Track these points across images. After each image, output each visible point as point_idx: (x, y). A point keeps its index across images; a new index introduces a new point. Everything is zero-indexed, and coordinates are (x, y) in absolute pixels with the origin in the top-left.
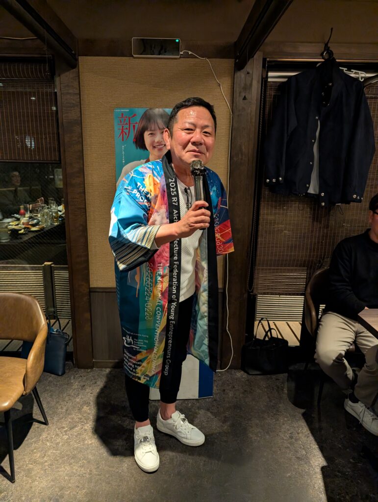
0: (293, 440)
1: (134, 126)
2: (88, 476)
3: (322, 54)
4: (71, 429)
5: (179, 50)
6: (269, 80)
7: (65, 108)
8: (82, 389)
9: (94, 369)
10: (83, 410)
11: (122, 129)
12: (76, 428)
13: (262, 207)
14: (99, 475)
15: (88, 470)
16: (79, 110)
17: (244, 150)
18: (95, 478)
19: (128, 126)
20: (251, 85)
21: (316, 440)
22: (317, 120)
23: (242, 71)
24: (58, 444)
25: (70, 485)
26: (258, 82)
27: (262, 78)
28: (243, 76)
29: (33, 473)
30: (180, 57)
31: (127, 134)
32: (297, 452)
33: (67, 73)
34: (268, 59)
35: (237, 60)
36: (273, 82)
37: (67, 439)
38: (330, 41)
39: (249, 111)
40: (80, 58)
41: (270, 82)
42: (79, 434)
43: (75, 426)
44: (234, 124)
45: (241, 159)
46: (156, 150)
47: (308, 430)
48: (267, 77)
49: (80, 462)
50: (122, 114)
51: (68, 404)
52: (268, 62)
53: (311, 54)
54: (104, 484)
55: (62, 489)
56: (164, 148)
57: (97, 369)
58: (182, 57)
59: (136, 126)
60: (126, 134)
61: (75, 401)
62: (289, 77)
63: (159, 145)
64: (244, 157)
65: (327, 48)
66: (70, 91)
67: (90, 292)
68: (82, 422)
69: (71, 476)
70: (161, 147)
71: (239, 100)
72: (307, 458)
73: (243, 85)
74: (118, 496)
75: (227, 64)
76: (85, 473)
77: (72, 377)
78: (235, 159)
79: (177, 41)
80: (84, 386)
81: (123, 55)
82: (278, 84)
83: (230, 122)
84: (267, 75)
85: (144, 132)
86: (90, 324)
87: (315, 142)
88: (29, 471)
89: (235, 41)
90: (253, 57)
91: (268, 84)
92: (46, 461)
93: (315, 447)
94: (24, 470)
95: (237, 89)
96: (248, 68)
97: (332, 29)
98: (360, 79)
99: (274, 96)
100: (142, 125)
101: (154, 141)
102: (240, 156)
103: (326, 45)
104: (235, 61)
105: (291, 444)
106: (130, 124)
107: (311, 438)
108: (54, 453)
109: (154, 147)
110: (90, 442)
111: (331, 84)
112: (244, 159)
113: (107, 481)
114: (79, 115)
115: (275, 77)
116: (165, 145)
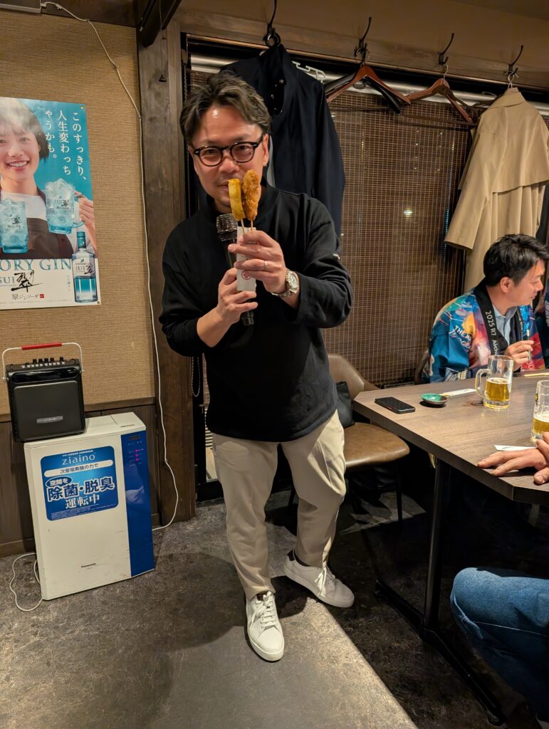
3: (265, 39)
6: (193, 68)
17: (165, 176)
27: (183, 64)
30: (42, 13)
34: (188, 35)
35: (141, 29)
36: (199, 72)
38: (274, 20)
39: (168, 114)
41: (195, 72)
44: (146, 133)
45: (162, 190)
46: (12, 169)
48: (189, 65)
52: (190, 40)
53: (249, 37)
56: (27, 168)
58: (45, 11)
63: (18, 162)
64: (166, 186)
65: (271, 30)
70: (21, 164)
75: (126, 34)
78: (153, 189)
83: (138, 130)
84: (189, 61)
91: (192, 74)
96: (157, 44)
101: (7, 155)
102: (160, 186)
103: (270, 25)
104: (138, 31)
109: (8, 165)
112: (166, 189)
115: (201, 64)
116: (28, 162)
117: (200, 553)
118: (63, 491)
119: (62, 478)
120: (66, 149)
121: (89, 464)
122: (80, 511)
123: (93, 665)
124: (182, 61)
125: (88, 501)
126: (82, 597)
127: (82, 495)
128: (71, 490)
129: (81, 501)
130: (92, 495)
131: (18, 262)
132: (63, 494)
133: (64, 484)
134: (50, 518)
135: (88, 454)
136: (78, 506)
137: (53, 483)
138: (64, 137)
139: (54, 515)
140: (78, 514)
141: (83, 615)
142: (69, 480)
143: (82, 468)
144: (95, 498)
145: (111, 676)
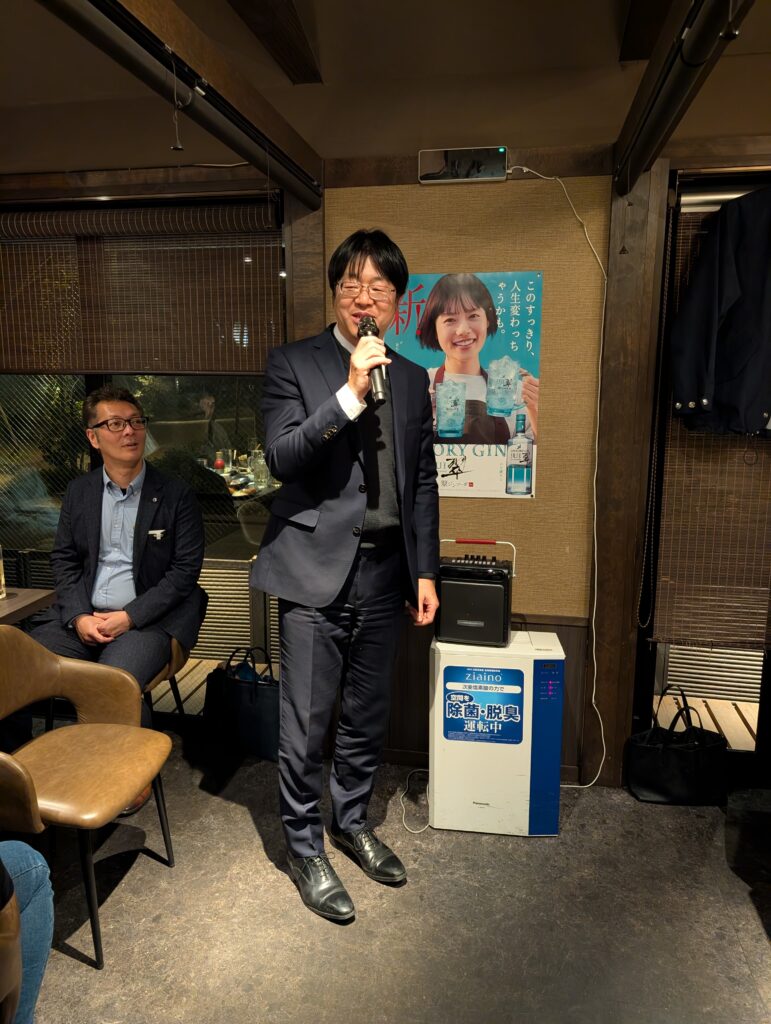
0: (725, 942)
1: (418, 308)
2: (307, 952)
5: (504, 168)
6: (684, 210)
7: (297, 280)
13: (668, 459)
14: (326, 953)
15: (308, 942)
16: (322, 282)
17: (630, 347)
18: (319, 958)
19: (406, 308)
20: (645, 222)
23: (626, 196)
24: (257, 888)
25: (274, 964)
26: (660, 216)
27: (669, 208)
29: (212, 933)
30: (507, 179)
31: (406, 321)
32: (730, 966)
33: (304, 219)
34: (679, 172)
35: (617, 179)
36: (691, 213)
39: (641, 271)
40: (328, 193)
41: (685, 214)
44: (611, 298)
45: (624, 364)
46: (458, 349)
48: (678, 205)
49: (295, 926)
52: (681, 176)
54: (335, 971)
55: (259, 968)
56: (473, 346)
58: (513, 177)
59: (423, 306)
60: (403, 321)
62: (724, 204)
63: (464, 341)
64: (630, 359)
66: (309, 249)
69: (276, 948)
70: (468, 343)
72: (752, 982)
73: (628, 223)
74: (359, 997)
75: (600, 184)
76: (302, 947)
78: (612, 364)
79: (502, 150)
81: (401, 181)
82: (702, 217)
83: (602, 294)
84: (679, 201)
85: (436, 317)
88: (206, 928)
89: (614, 140)
90: (651, 168)
91: (682, 218)
92: (235, 916)
94: (197, 927)
95: (617, 233)
96: (639, 190)
99: (696, 237)
100: (433, 304)
101: (455, 334)
102: (622, 360)
104: (614, 178)
105: (720, 949)
106: (410, 303)
108: (250, 903)
109: (455, 344)
112: (629, 363)
113: (341, 965)
114: (322, 290)
115: (694, 203)
116: (475, 340)
117: (622, 836)
118: (463, 709)
119: (464, 695)
120: (516, 323)
121: (494, 686)
122: (478, 737)
123: (466, 919)
124: (668, 205)
125: (489, 728)
126: (469, 838)
127: (482, 719)
128: (471, 710)
129: (480, 726)
130: (493, 722)
131: (451, 446)
132: (463, 713)
133: (464, 701)
134: (446, 735)
135: (495, 674)
136: (477, 731)
137: (453, 697)
138: (515, 311)
139: (451, 734)
140: (476, 740)
141: (466, 859)
142: (471, 699)
143: (486, 688)
144: (497, 727)
145: (482, 940)
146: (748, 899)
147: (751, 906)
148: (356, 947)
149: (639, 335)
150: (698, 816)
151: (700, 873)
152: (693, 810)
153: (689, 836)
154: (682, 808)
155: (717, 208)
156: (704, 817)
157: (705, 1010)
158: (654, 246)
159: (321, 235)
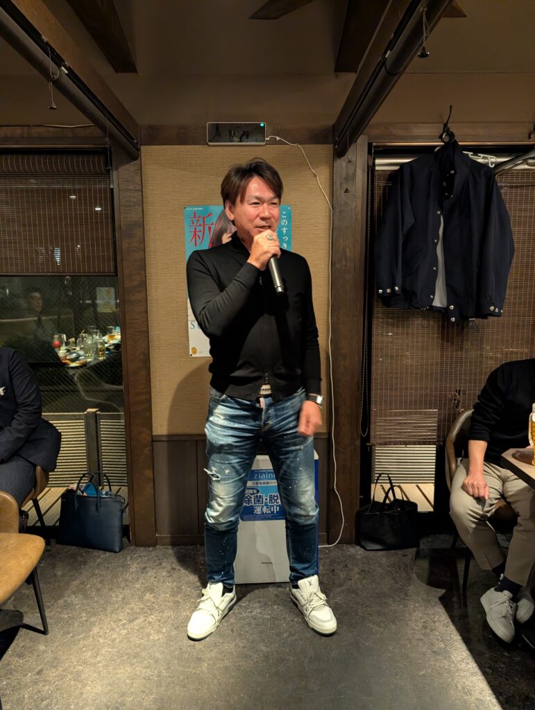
0: (428, 631)
1: (210, 228)
2: (156, 679)
3: (441, 137)
4: (130, 621)
5: (264, 136)
6: (377, 168)
7: (124, 208)
8: (142, 573)
9: (158, 546)
10: (145, 598)
11: (195, 232)
12: (137, 621)
13: (374, 326)
14: (170, 677)
15: (156, 672)
16: (141, 209)
17: (348, 255)
18: (165, 681)
19: (201, 228)
20: (354, 174)
21: (458, 630)
22: (440, 215)
23: (342, 158)
24: (113, 640)
25: (133, 690)
26: (363, 171)
27: (368, 167)
28: (344, 164)
29: (83, 676)
30: (266, 144)
31: (201, 238)
32: (433, 644)
33: (127, 166)
34: (374, 144)
35: (336, 147)
36: (381, 171)
37: (126, 634)
38: (450, 120)
39: (354, 206)
40: (143, 148)
41: (378, 171)
42: (143, 628)
43: (136, 618)
44: (336, 223)
45: (346, 265)
47: (448, 617)
48: (374, 165)
49: (145, 662)
50: (195, 213)
51: (125, 591)
52: (374, 147)
53: (427, 137)
54: (177, 688)
55: (123, 695)
57: (161, 547)
58: (270, 143)
59: (213, 227)
60: (199, 237)
61: (134, 587)
62: (402, 165)
64: (349, 262)
65: (446, 129)
66: (131, 187)
67: (153, 441)
68: (145, 613)
69: (133, 679)
71: (340, 192)
72: (447, 652)
73: (344, 175)
74: (197, 702)
75: (325, 150)
76: (152, 675)
77: (129, 558)
78: (338, 266)
79: (262, 125)
80: (145, 568)
81: (195, 142)
82: (388, 173)
83: (330, 220)
84: (374, 163)
85: (222, 235)
86: (152, 485)
87: (438, 242)
88: (79, 673)
89: (333, 122)
90: (356, 141)
91: (376, 173)
92: (99, 662)
93: (456, 638)
94: (72, 673)
95: (337, 180)
96: (350, 154)
97: (451, 107)
98: (490, 165)
99: (385, 187)
100: (220, 226)
102: (344, 263)
103: (446, 125)
104: (334, 146)
105: (424, 634)
106: (204, 225)
107: (452, 627)
108: (110, 651)
110: (156, 638)
111: (453, 172)
112: (348, 265)
113: (181, 684)
114: (141, 216)
115: (384, 164)
117: (358, 573)
118: (253, 499)
119: (253, 489)
121: (273, 481)
122: (264, 517)
123: (264, 640)
124: (368, 164)
125: (271, 510)
127: (266, 505)
128: (259, 499)
129: (265, 510)
130: (273, 506)
132: (253, 502)
133: (254, 494)
136: (263, 513)
139: (245, 516)
140: (262, 519)
143: (268, 483)
144: (276, 509)
145: (276, 652)
146: (439, 602)
147: (441, 606)
148: (190, 670)
149: (354, 248)
150: (404, 556)
151: (409, 590)
152: (400, 552)
153: (400, 569)
154: (393, 551)
155: (396, 168)
156: (407, 556)
157: (421, 673)
158: (361, 191)
159: (139, 177)
